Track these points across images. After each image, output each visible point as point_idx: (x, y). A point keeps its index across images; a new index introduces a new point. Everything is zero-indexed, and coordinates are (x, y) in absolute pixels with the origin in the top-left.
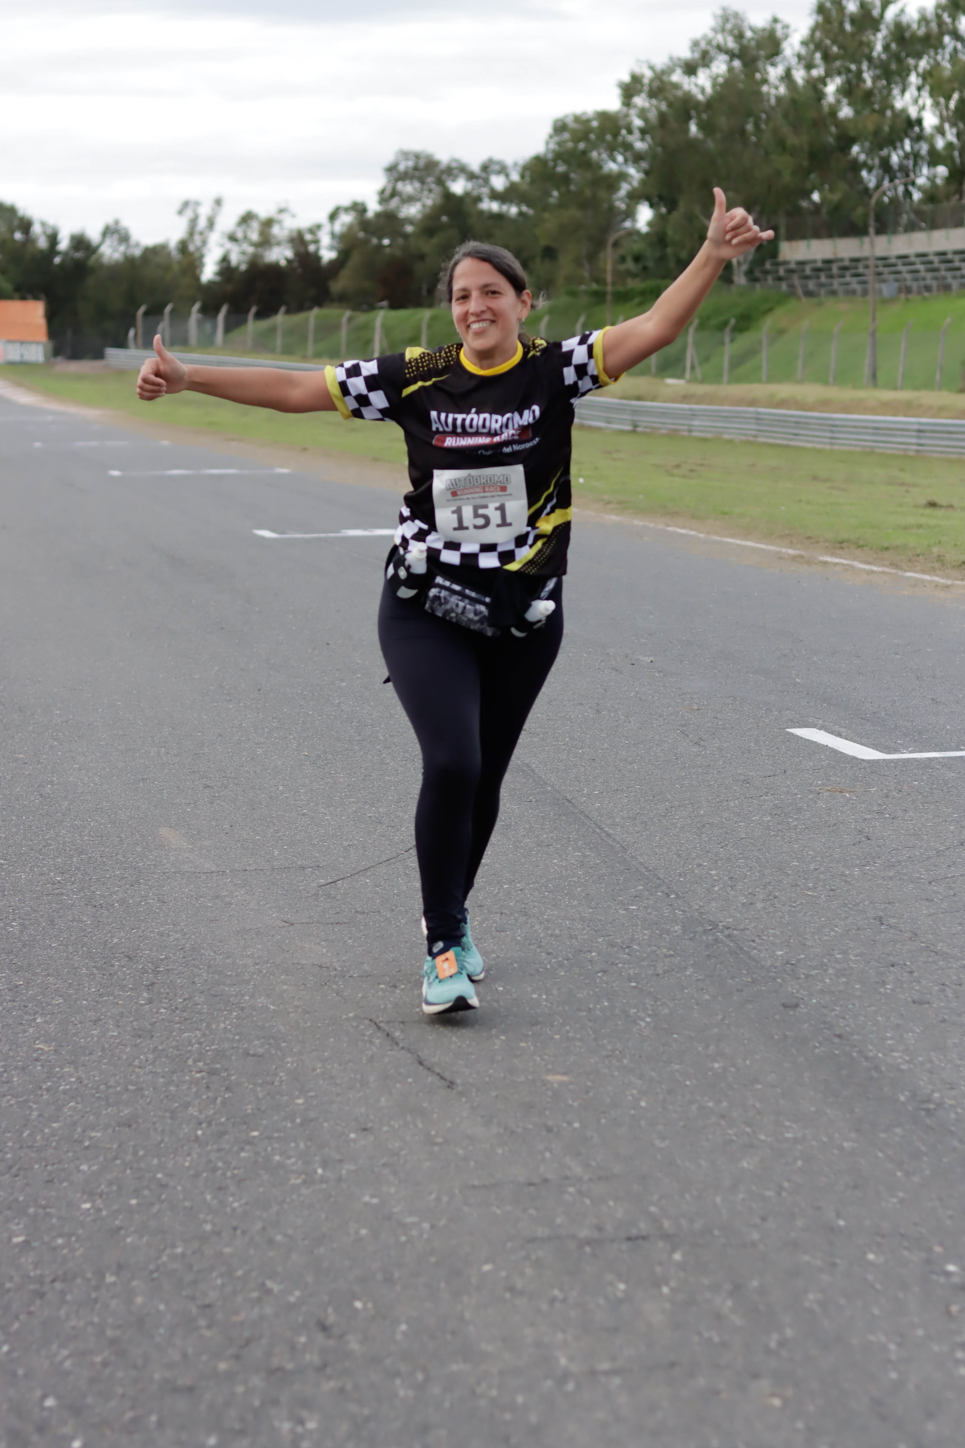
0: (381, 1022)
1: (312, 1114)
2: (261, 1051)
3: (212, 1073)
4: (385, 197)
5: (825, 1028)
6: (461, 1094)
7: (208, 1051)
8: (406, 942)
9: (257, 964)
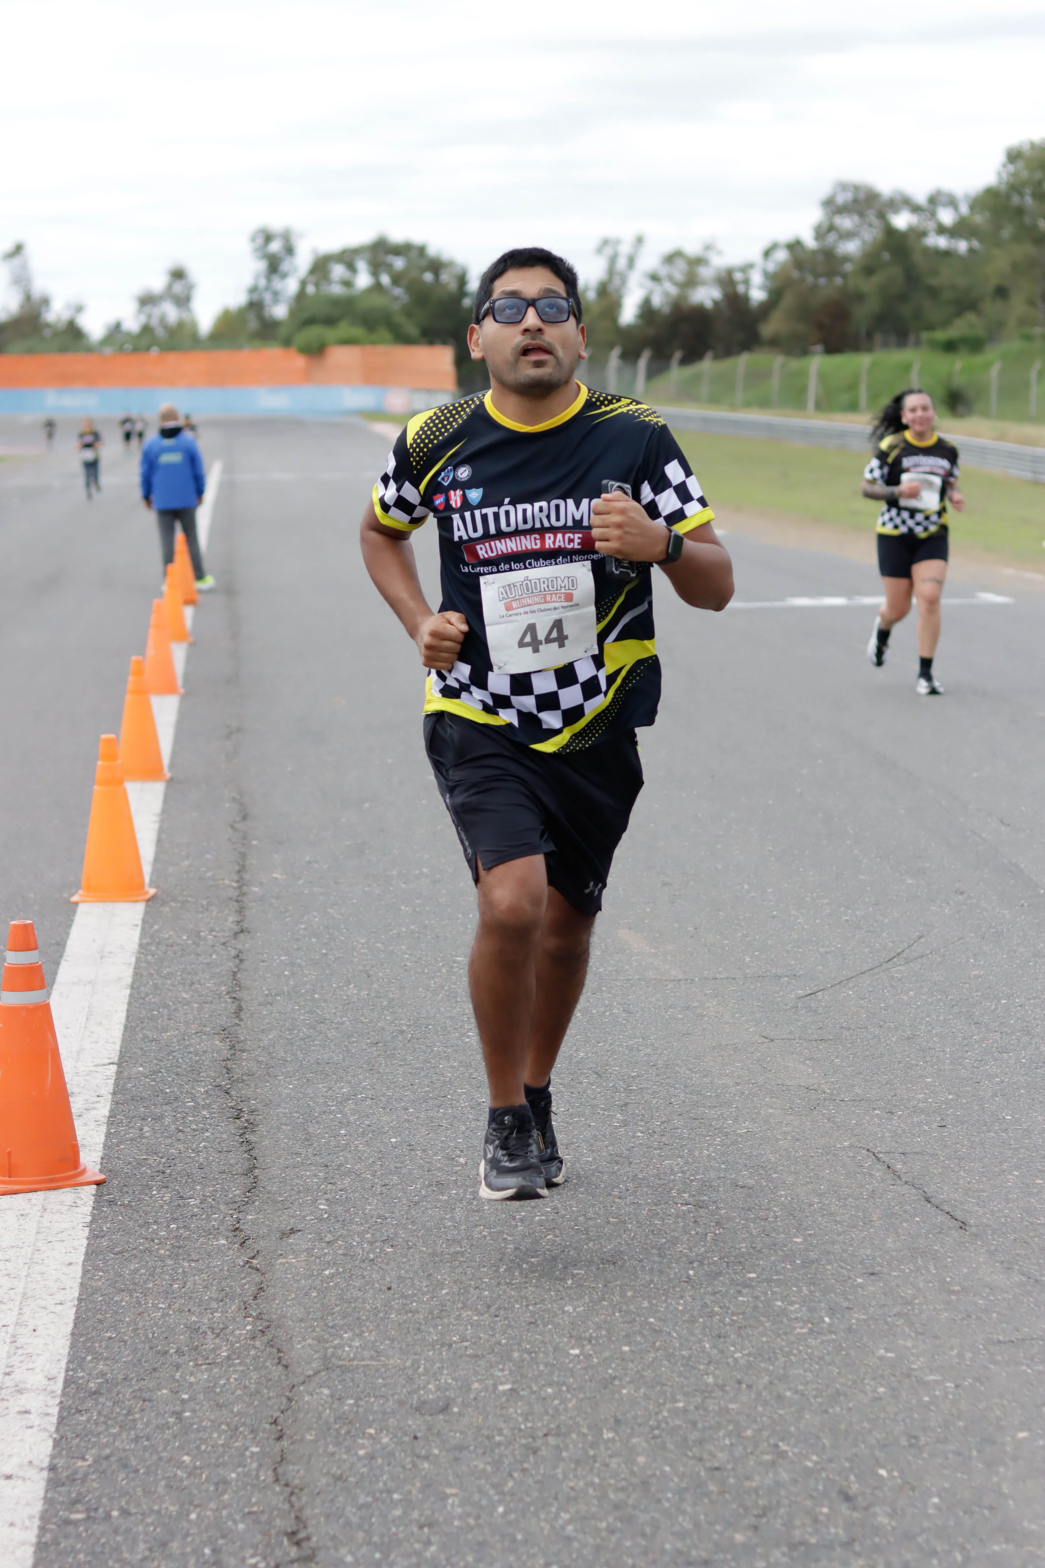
0: (880, 1152)
1: (813, 1255)
2: (751, 1182)
3: (699, 1206)
4: (821, 233)
6: (976, 1236)
7: (692, 1181)
8: (899, 1063)
9: (738, 1084)
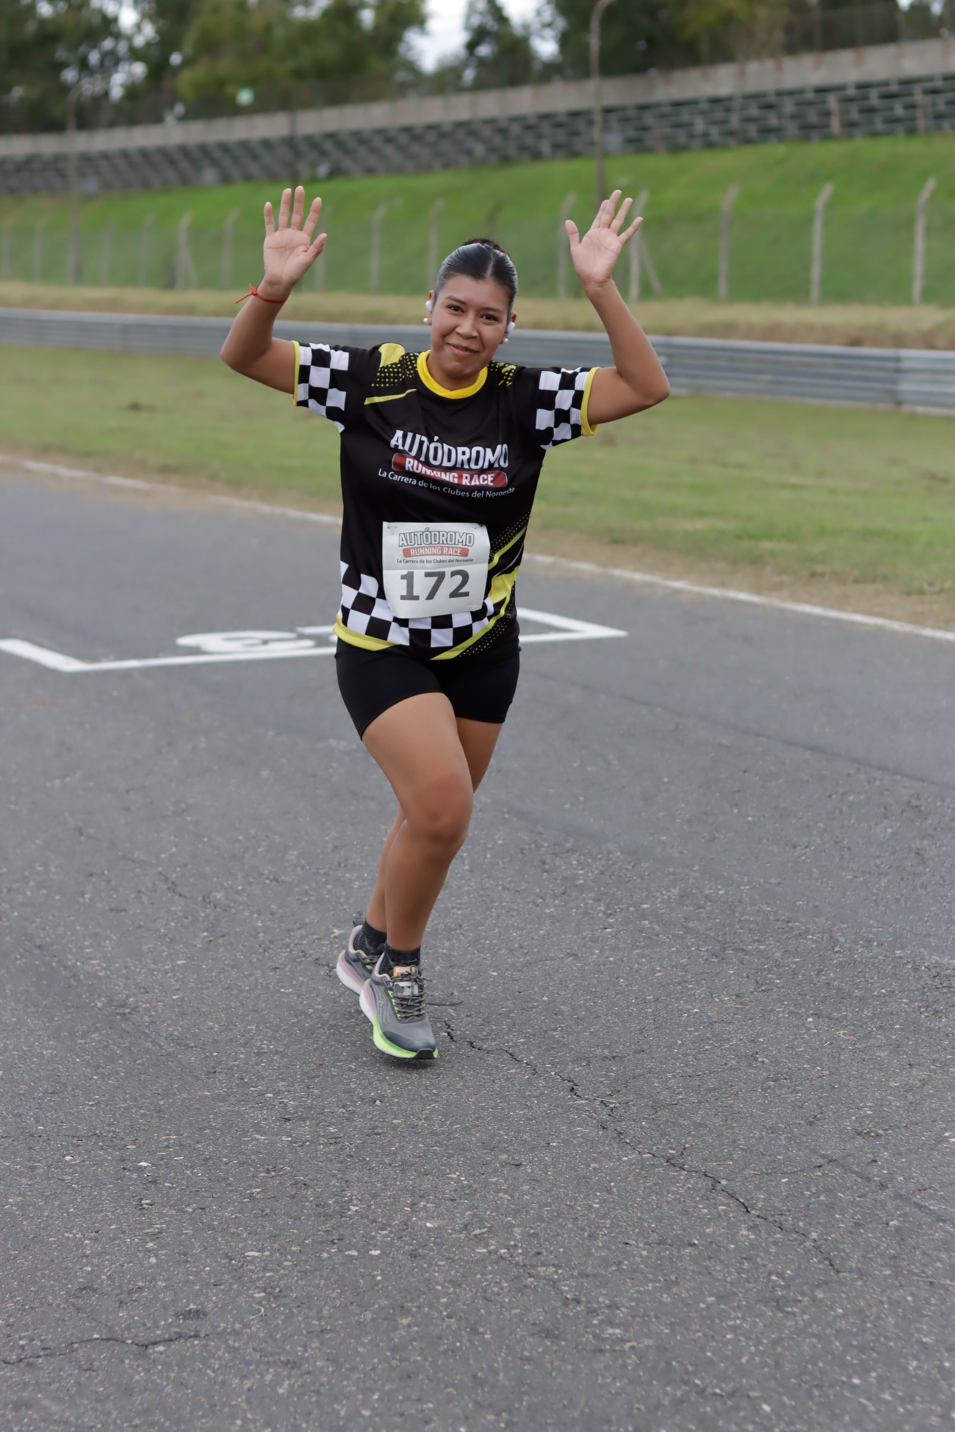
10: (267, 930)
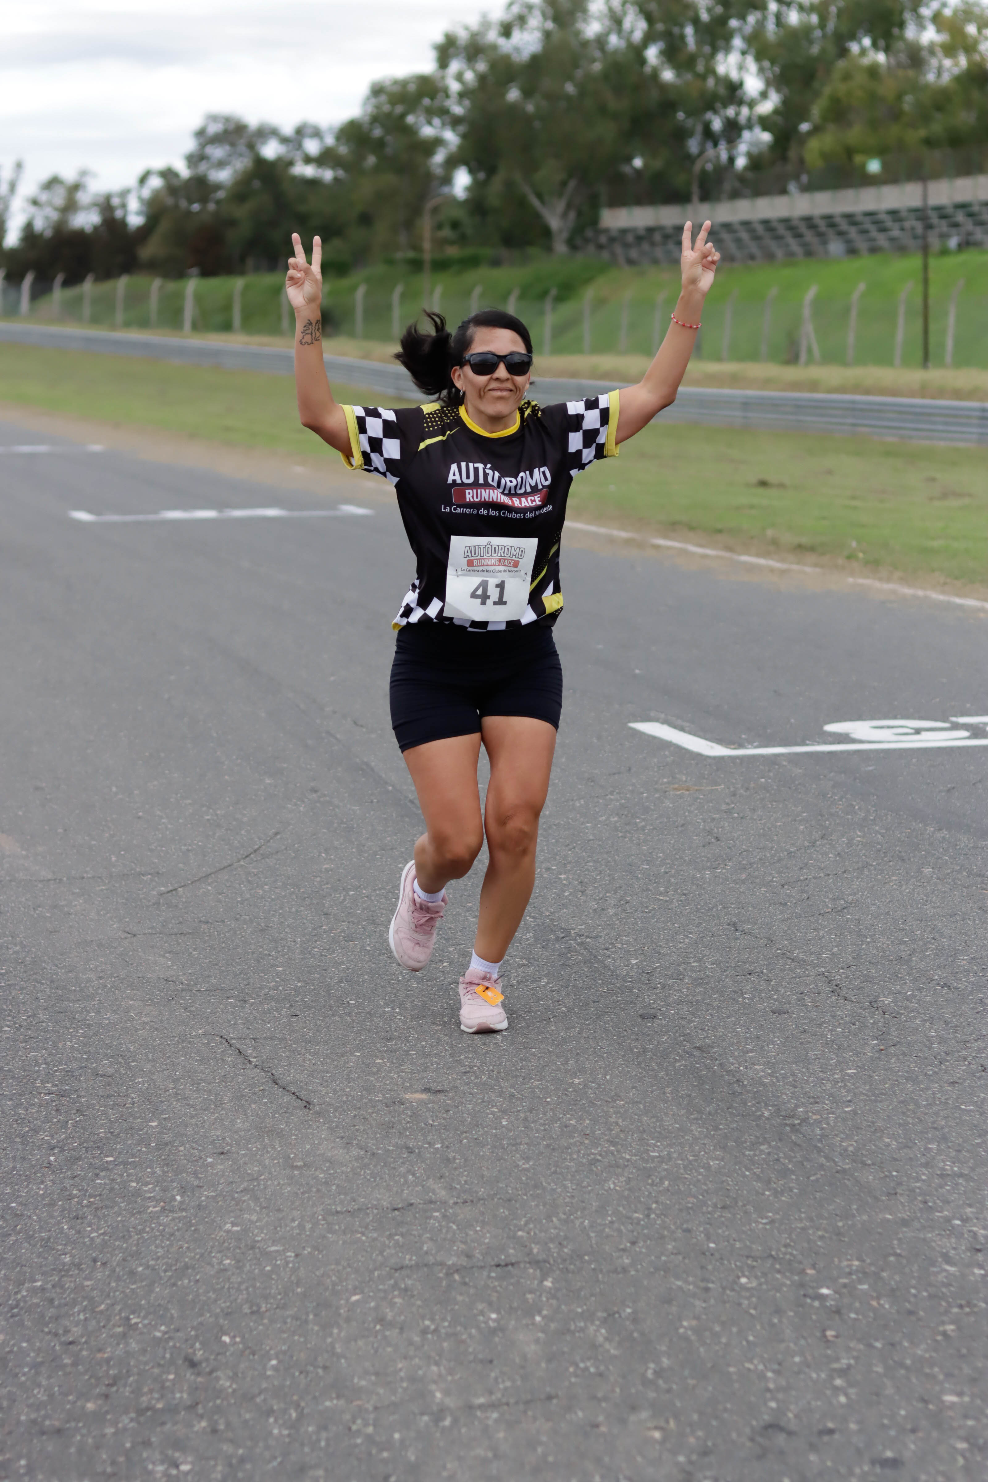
0: (232, 1038)
1: (167, 1138)
2: (111, 1070)
3: (61, 1094)
5: (684, 1040)
6: (319, 1114)
7: (55, 1071)
8: (253, 953)
9: (101, 978)
10: (942, 1040)
